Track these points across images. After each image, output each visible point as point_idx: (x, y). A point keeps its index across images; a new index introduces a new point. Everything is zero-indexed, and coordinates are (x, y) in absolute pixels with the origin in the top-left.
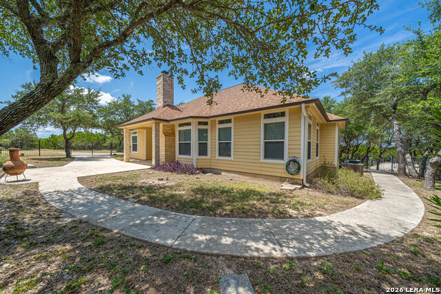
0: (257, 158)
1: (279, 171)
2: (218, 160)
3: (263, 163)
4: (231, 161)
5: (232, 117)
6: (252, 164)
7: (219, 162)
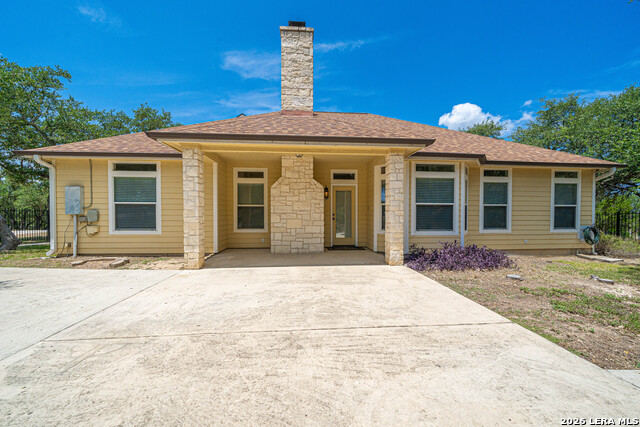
0: (547, 228)
1: (572, 241)
2: (483, 235)
3: (552, 234)
4: (508, 234)
5: (509, 168)
6: (537, 237)
7: (485, 238)
